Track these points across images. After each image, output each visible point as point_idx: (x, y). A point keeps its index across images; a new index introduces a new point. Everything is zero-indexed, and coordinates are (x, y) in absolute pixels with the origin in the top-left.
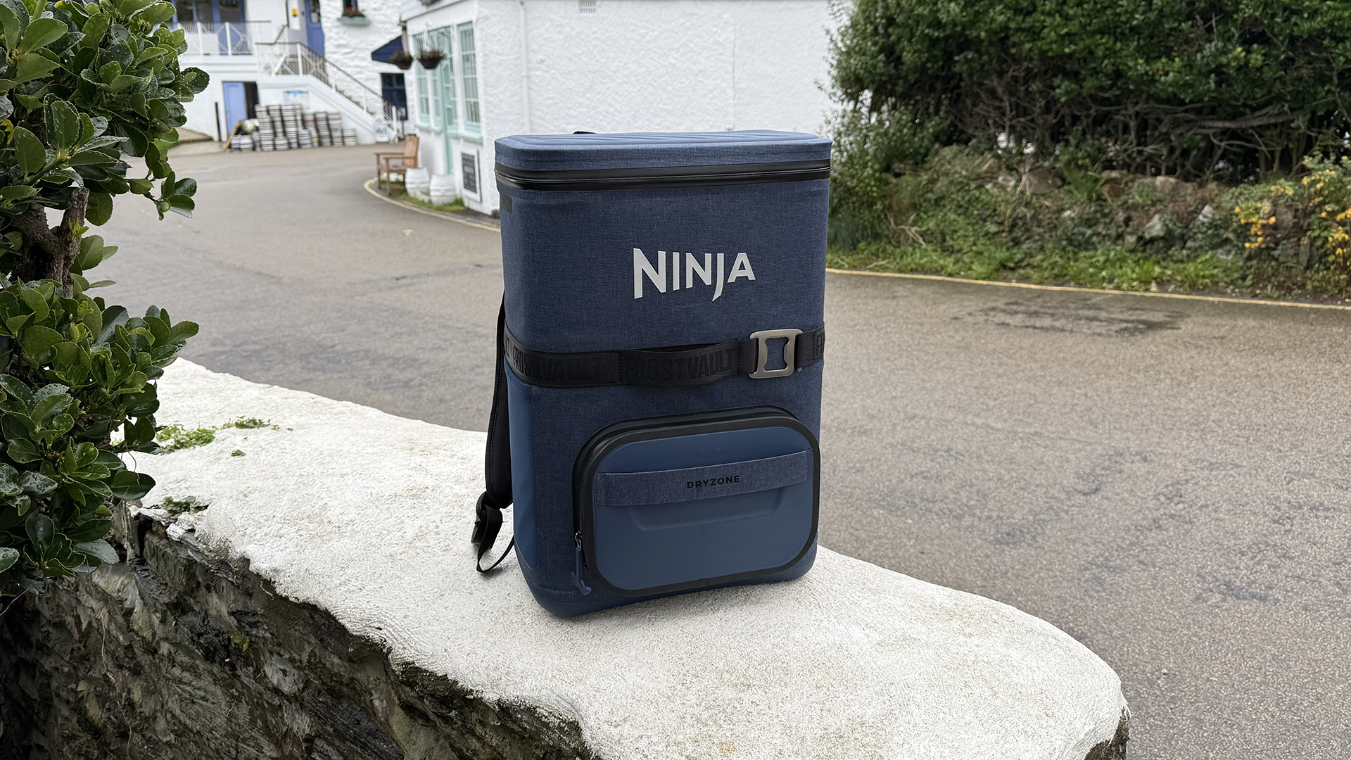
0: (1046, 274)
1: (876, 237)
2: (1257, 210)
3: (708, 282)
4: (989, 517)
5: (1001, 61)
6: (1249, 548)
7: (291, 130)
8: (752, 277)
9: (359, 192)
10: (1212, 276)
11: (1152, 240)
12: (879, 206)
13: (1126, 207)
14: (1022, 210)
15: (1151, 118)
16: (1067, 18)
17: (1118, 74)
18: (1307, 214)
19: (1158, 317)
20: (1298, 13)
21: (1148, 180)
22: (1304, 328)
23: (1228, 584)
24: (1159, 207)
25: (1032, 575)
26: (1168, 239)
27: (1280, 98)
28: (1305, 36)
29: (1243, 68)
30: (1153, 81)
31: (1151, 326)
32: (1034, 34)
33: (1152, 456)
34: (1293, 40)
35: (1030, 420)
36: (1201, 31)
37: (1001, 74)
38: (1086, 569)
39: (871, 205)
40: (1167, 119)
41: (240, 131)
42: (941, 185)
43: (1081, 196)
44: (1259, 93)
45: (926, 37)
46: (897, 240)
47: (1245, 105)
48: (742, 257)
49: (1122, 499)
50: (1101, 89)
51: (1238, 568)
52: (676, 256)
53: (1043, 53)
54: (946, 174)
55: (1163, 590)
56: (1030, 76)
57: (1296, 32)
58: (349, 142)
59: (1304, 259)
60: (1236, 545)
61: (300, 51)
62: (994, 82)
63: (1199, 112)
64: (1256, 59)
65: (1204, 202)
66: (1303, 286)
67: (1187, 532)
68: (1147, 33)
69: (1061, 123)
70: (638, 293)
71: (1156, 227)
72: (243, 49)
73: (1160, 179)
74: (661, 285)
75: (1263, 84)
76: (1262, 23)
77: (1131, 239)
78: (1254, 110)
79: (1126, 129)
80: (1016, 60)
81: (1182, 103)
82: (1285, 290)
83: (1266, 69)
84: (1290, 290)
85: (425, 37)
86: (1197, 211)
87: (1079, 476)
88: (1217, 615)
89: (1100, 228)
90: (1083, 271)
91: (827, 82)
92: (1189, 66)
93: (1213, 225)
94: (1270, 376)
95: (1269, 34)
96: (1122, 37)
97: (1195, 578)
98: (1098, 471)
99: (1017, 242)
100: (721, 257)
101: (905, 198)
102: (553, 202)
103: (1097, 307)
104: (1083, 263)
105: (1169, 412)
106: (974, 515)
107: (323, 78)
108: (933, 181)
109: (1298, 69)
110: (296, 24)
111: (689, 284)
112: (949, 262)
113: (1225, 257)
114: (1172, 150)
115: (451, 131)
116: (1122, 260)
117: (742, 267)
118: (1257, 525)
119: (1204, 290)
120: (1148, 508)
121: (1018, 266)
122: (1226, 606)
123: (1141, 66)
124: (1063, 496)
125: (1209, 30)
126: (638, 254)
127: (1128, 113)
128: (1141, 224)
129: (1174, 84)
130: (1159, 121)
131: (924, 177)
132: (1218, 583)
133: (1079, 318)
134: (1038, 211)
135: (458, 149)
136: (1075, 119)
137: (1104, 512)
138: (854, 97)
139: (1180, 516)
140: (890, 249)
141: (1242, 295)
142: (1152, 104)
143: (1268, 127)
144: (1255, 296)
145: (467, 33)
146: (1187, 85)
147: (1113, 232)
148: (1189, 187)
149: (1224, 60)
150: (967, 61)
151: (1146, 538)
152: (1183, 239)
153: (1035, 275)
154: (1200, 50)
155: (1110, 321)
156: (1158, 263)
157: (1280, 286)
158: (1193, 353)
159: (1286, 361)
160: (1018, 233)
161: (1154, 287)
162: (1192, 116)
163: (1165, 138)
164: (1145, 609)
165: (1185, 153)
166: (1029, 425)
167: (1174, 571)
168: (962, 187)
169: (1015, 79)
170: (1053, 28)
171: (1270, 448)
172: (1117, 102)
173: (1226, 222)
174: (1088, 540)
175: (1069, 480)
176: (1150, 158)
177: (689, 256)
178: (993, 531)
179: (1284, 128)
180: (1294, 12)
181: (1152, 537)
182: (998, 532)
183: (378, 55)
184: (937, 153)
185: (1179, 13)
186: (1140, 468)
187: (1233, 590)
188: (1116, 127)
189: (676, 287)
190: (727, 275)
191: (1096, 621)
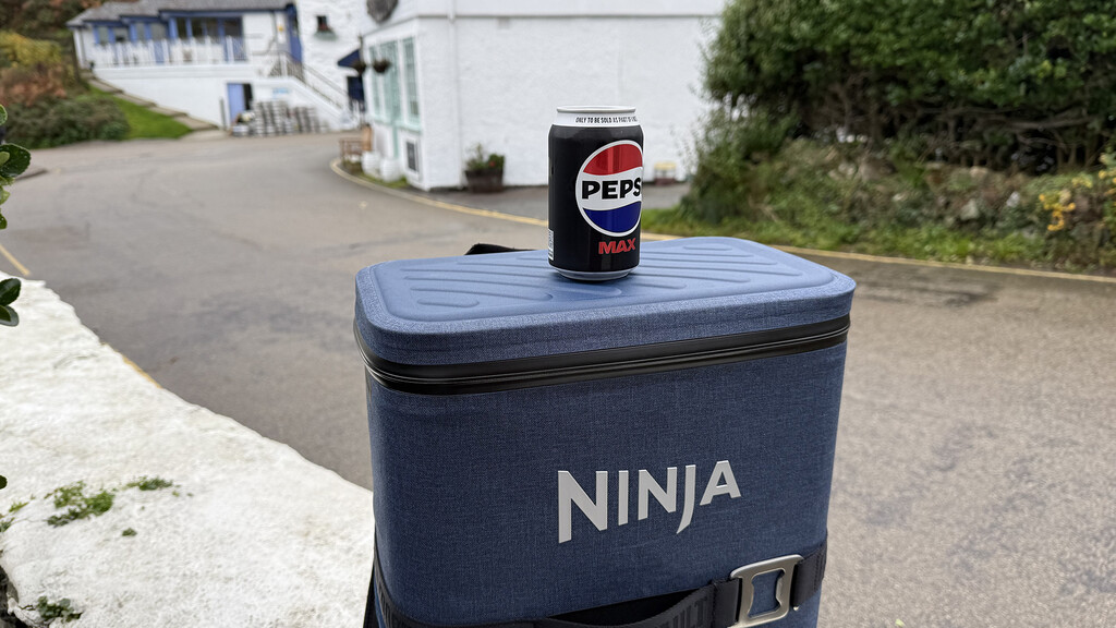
0: (879, 247)
1: (737, 213)
2: (1057, 199)
3: (671, 507)
4: (860, 494)
5: (844, 71)
6: (1102, 532)
7: (278, 120)
8: (735, 493)
9: (327, 171)
10: (1018, 252)
11: (968, 221)
12: (740, 189)
13: (946, 193)
14: (860, 194)
15: (967, 120)
16: (899, 36)
17: (941, 83)
18: (1101, 201)
19: (977, 289)
20: (1098, 32)
21: (963, 171)
22: (1104, 301)
23: (1089, 573)
24: (974, 193)
25: (906, 559)
26: (981, 221)
27: (1079, 104)
28: (1104, 52)
29: (1050, 78)
30: (971, 88)
31: (973, 298)
32: (872, 48)
33: (996, 432)
34: (1092, 54)
35: (885, 392)
36: (1013, 47)
37: (843, 81)
38: (954, 553)
39: (733, 187)
40: (981, 120)
41: (240, 121)
42: (792, 172)
43: (909, 183)
44: (1062, 99)
45: (780, 50)
46: (754, 216)
47: (1049, 110)
48: (723, 467)
49: (977, 477)
50: (927, 95)
51: (1094, 555)
52: (624, 475)
53: (878, 66)
54: (797, 163)
55: (1029, 578)
56: (866, 83)
57: (1096, 48)
58: (322, 129)
59: (1096, 239)
60: (1088, 529)
61: (284, 59)
62: (836, 88)
63: (1008, 114)
64: (1061, 71)
65: (1012, 190)
66: (1096, 262)
67: (1041, 515)
68: (967, 48)
69: (891, 122)
70: (565, 534)
71: (971, 210)
72: (241, 57)
73: (975, 171)
74: (600, 521)
75: (1064, 91)
76: (1066, 41)
77: (950, 220)
78: (1056, 113)
79: (946, 127)
80: (856, 70)
81: (994, 107)
82: (1082, 265)
83: (1069, 79)
84: (1085, 265)
85: (378, 49)
86: (1007, 197)
87: (935, 451)
88: (1084, 610)
89: (925, 211)
90: (910, 246)
91: (699, 86)
92: (1003, 76)
93: (1020, 209)
94: (1085, 349)
95: (1072, 50)
96: (946, 52)
97: (1057, 566)
98: (952, 446)
99: (854, 220)
100: (691, 470)
101: (762, 182)
102: (428, 411)
103: (924, 278)
104: (909, 238)
105: (1005, 386)
106: (845, 491)
107: (301, 78)
108: (785, 169)
109: (1096, 79)
110: (282, 38)
111: (643, 514)
112: (797, 235)
113: (1030, 236)
114: (984, 146)
115: (398, 123)
116: (942, 237)
117: (722, 481)
118: (1105, 508)
119: (1012, 264)
120: (1001, 487)
121: (856, 240)
122: (1091, 599)
123: (962, 76)
124: (923, 472)
125: (1021, 46)
126: (565, 479)
127: (948, 115)
128: (959, 208)
129: (990, 91)
130: (974, 121)
131: (778, 165)
132: (1079, 573)
133: (911, 289)
134: (873, 194)
135: (403, 138)
136: (903, 120)
137: (961, 491)
138: (720, 98)
139: (1033, 496)
140: (749, 223)
141: (1044, 269)
142: (969, 108)
143: (1067, 128)
144: (1055, 270)
145: (409, 45)
146: (1001, 93)
147: (935, 213)
148: (998, 177)
149: (1032, 71)
150: (815, 71)
151: (1004, 520)
152: (994, 220)
153: (870, 248)
154: (1013, 62)
155: (939, 292)
156: (972, 240)
157: (1077, 262)
158: (1014, 325)
159: (1097, 335)
160: (855, 212)
161: (969, 260)
162: (1002, 118)
163: (979, 136)
164: (1015, 601)
165: (995, 149)
166: (884, 396)
167: (1035, 558)
168: (810, 174)
169: (854, 86)
170: (887, 44)
171: (1101, 425)
172: (940, 105)
173: (1031, 208)
174: (951, 521)
175: (926, 456)
176: (966, 152)
177: (644, 474)
178: (864, 509)
179: (1082, 129)
180: (1094, 32)
181: (1010, 519)
182: (869, 511)
183: (343, 63)
184: (788, 145)
185: (996, 32)
186: (988, 444)
187: (1094, 580)
188: (937, 127)
189: (623, 519)
190: (699, 495)
191: (970, 612)
